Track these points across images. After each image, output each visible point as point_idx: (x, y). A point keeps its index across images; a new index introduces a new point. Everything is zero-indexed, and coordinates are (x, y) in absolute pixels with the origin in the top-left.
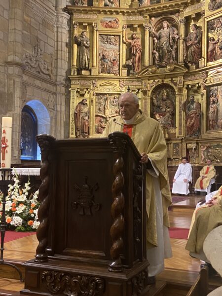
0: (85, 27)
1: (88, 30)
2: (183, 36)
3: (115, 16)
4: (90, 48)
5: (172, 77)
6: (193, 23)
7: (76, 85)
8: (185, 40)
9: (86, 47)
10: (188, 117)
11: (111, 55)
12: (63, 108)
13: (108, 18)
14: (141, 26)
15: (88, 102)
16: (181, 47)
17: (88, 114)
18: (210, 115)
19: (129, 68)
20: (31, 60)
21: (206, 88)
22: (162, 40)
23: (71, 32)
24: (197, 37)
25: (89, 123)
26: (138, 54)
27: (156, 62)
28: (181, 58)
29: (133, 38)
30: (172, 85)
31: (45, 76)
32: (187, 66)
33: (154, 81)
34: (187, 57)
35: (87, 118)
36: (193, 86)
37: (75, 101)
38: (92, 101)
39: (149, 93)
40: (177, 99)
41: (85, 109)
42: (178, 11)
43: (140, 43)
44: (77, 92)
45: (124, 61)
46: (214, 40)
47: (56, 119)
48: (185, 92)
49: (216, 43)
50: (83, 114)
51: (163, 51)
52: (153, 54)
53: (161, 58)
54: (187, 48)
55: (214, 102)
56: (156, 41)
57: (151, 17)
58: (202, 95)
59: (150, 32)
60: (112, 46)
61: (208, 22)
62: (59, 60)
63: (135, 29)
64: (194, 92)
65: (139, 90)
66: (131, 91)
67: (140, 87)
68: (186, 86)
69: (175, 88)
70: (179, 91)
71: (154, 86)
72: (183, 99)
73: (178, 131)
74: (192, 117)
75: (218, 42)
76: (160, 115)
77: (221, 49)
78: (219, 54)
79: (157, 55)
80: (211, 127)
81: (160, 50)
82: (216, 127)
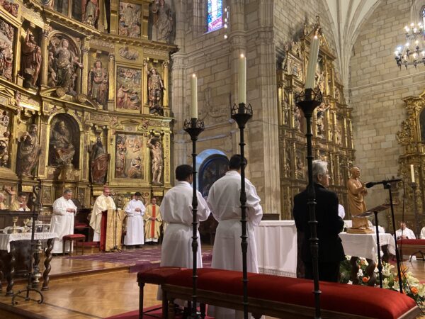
19: (26, 78)
21: (116, 133)
22: (64, 60)
26: (39, 66)
29: (31, 41)
33: (55, 107)
40: (82, 136)
42: (82, 37)
48: (90, 131)
49: (126, 92)
53: (60, 81)
54: (93, 83)
55: (123, 150)
56: (52, 57)
61: (117, 67)
64: (97, 133)
65: (37, 112)
66: (26, 111)
67: (38, 109)
68: (92, 125)
69: (79, 122)
70: (83, 128)
71: (56, 113)
72: (88, 138)
73: (82, 174)
74: (103, 161)
75: (128, 91)
76: (62, 151)
77: (132, 100)
78: (130, 105)
79: (54, 74)
80: (117, 174)
81: (59, 71)
82: (123, 175)
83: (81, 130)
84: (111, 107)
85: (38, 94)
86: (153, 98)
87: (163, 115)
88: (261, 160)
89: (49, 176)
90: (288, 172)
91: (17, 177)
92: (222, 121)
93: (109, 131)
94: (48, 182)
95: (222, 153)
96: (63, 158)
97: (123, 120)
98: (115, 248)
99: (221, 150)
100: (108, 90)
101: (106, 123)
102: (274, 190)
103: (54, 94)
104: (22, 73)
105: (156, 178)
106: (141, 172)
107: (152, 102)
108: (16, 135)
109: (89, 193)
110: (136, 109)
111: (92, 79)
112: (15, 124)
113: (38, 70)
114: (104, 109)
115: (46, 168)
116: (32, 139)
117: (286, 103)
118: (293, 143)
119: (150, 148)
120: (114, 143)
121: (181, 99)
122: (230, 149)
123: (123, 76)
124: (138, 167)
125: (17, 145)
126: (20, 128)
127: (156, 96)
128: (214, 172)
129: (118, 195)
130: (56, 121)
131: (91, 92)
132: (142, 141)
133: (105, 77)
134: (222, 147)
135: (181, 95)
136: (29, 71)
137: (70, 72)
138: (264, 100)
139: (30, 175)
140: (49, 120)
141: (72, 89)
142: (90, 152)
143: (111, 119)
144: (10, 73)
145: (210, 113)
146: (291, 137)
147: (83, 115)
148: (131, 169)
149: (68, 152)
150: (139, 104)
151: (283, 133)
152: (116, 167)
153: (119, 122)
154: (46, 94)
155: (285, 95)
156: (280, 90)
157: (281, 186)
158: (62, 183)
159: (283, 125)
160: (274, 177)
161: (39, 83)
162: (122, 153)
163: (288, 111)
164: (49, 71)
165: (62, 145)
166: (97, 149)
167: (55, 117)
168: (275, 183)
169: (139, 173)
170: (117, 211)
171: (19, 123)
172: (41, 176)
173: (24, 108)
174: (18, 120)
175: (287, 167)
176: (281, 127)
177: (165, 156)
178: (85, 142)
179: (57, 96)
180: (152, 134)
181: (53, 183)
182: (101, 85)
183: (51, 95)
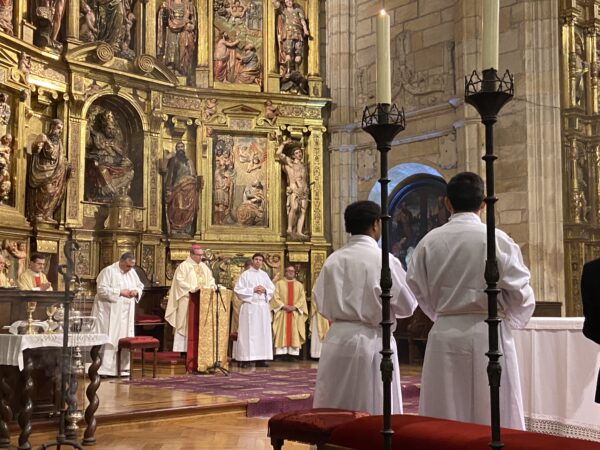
5: (134, 85)
10: (178, 189)
19: (40, 27)
21: (213, 133)
27: (91, 36)
33: (95, 83)
40: (147, 142)
48: (162, 129)
49: (232, 48)
53: (106, 31)
55: (226, 167)
58: (205, 147)
64: (176, 134)
65: (60, 94)
66: (41, 93)
67: (63, 89)
68: (166, 118)
69: (141, 114)
70: (150, 124)
71: (95, 97)
72: (160, 145)
73: (148, 216)
74: (189, 191)
75: (236, 46)
76: (110, 172)
77: (245, 63)
78: (240, 73)
79: (91, 17)
80: (217, 218)
81: (101, 9)
82: (229, 219)
83: (145, 128)
84: (203, 81)
85: (63, 58)
86: (288, 57)
87: (308, 94)
88: (523, 185)
89: (87, 221)
90: (582, 210)
91: (27, 224)
92: (434, 102)
93: (199, 130)
94: (86, 233)
95: (434, 172)
96: (112, 185)
97: (227, 105)
98: (216, 366)
99: (431, 165)
100: (196, 44)
101: (194, 114)
102: (550, 251)
103: (93, 57)
104: (31, 16)
105: (295, 226)
106: (265, 213)
107: (285, 66)
108: (24, 141)
109: (164, 256)
110: (254, 82)
111: (166, 24)
112: (21, 119)
113: (61, 8)
114: (189, 84)
115: (81, 206)
116: (54, 149)
117: (578, 59)
118: (594, 147)
119: (283, 163)
120: (209, 154)
121: (344, 58)
122: (453, 162)
123: (225, 14)
124: (259, 202)
125: (25, 161)
126: (31, 128)
127: (293, 54)
128: (415, 213)
129: (220, 259)
130: (98, 110)
131: (162, 49)
132: (265, 150)
133: (190, 18)
134: (434, 159)
135: (347, 51)
136: (45, 13)
137: (122, 11)
138: (528, 54)
139: (51, 220)
140: (85, 110)
141: (125, 45)
142: (162, 173)
143: (203, 104)
144: (10, 18)
145: (407, 86)
146: (590, 133)
147: (148, 99)
148: (245, 206)
149: (121, 174)
150: (258, 72)
151: (572, 124)
152: (215, 204)
153: (219, 110)
154: (77, 57)
155: (578, 41)
156: (565, 29)
157: (567, 242)
158: (111, 235)
159: (572, 109)
160: (551, 222)
161: (63, 38)
162: (226, 174)
163: (585, 76)
164: (82, 11)
165: (110, 160)
166: (177, 167)
167: (95, 103)
168: (551, 236)
169: (261, 215)
170: (218, 291)
171: (29, 117)
172: (71, 222)
173: (37, 87)
174: (26, 111)
175: (581, 200)
176: (567, 113)
177: (312, 180)
178: (153, 153)
179: (98, 61)
180: (286, 133)
181: (94, 234)
182: (183, 34)
183: (88, 60)
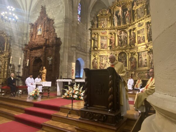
0: (96, 34)
1: (97, 35)
2: (129, 36)
3: (105, 30)
4: (97, 41)
5: (125, 49)
6: (132, 31)
7: (93, 53)
8: (130, 37)
9: (96, 41)
10: (131, 63)
11: (104, 43)
12: (89, 60)
13: (103, 31)
14: (114, 33)
15: (97, 59)
16: (128, 39)
17: (97, 62)
18: (139, 62)
19: (110, 47)
20: (79, 45)
21: (137, 53)
22: (121, 37)
23: (91, 36)
24: (134, 36)
25: (97, 66)
26: (113, 43)
27: (120, 45)
28: (128, 43)
29: (111, 37)
30: (126, 52)
31: (83, 50)
32: (130, 46)
33: (119, 51)
34: (130, 43)
35: (96, 64)
36: (133, 52)
37: (93, 58)
38: (98, 58)
39: (117, 55)
40: (127, 57)
41: (96, 61)
42: (127, 28)
43: (114, 39)
44: (93, 55)
45: (109, 45)
46: (140, 37)
47: (86, 64)
48: (130, 54)
49: (141, 38)
50: (95, 62)
51: (122, 41)
52: (119, 42)
53: (121, 43)
54: (131, 40)
55: (141, 58)
56: (120, 38)
57: (118, 30)
58: (136, 55)
59: (117, 35)
60: (105, 40)
61: (138, 31)
62: (87, 45)
63: (112, 34)
72: (129, 57)
74: (133, 63)
77: (142, 40)
80: (139, 66)
100: (135, 40)
101: (135, 51)
110: (144, 42)
150: (145, 40)
166: (132, 60)
169: (146, 65)
